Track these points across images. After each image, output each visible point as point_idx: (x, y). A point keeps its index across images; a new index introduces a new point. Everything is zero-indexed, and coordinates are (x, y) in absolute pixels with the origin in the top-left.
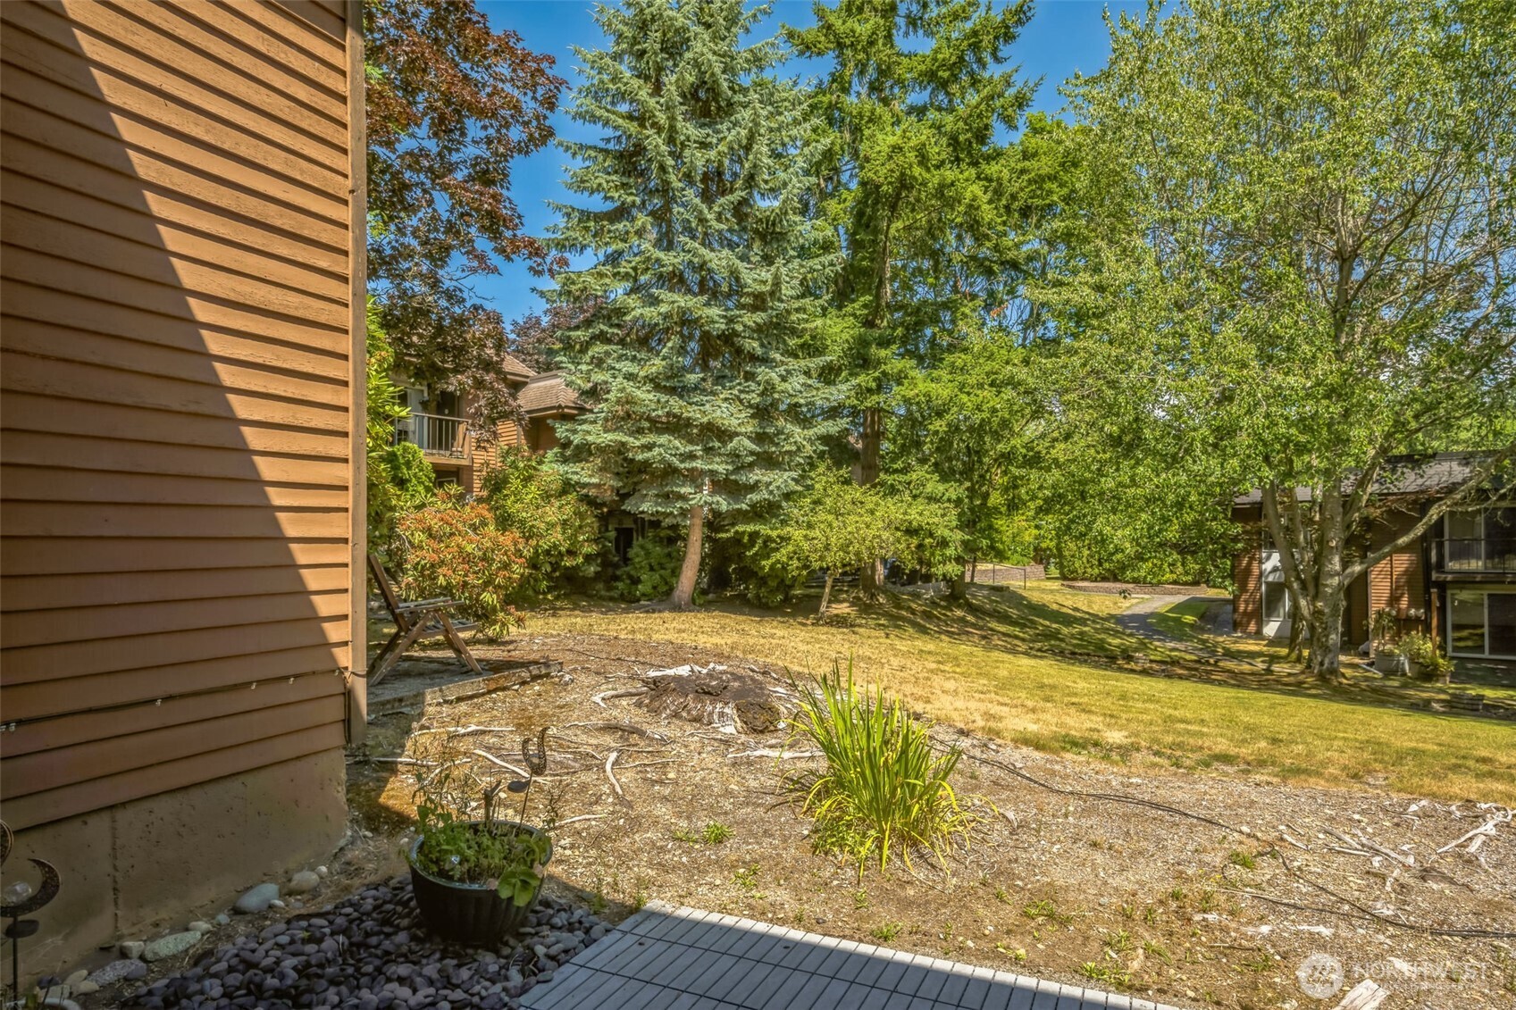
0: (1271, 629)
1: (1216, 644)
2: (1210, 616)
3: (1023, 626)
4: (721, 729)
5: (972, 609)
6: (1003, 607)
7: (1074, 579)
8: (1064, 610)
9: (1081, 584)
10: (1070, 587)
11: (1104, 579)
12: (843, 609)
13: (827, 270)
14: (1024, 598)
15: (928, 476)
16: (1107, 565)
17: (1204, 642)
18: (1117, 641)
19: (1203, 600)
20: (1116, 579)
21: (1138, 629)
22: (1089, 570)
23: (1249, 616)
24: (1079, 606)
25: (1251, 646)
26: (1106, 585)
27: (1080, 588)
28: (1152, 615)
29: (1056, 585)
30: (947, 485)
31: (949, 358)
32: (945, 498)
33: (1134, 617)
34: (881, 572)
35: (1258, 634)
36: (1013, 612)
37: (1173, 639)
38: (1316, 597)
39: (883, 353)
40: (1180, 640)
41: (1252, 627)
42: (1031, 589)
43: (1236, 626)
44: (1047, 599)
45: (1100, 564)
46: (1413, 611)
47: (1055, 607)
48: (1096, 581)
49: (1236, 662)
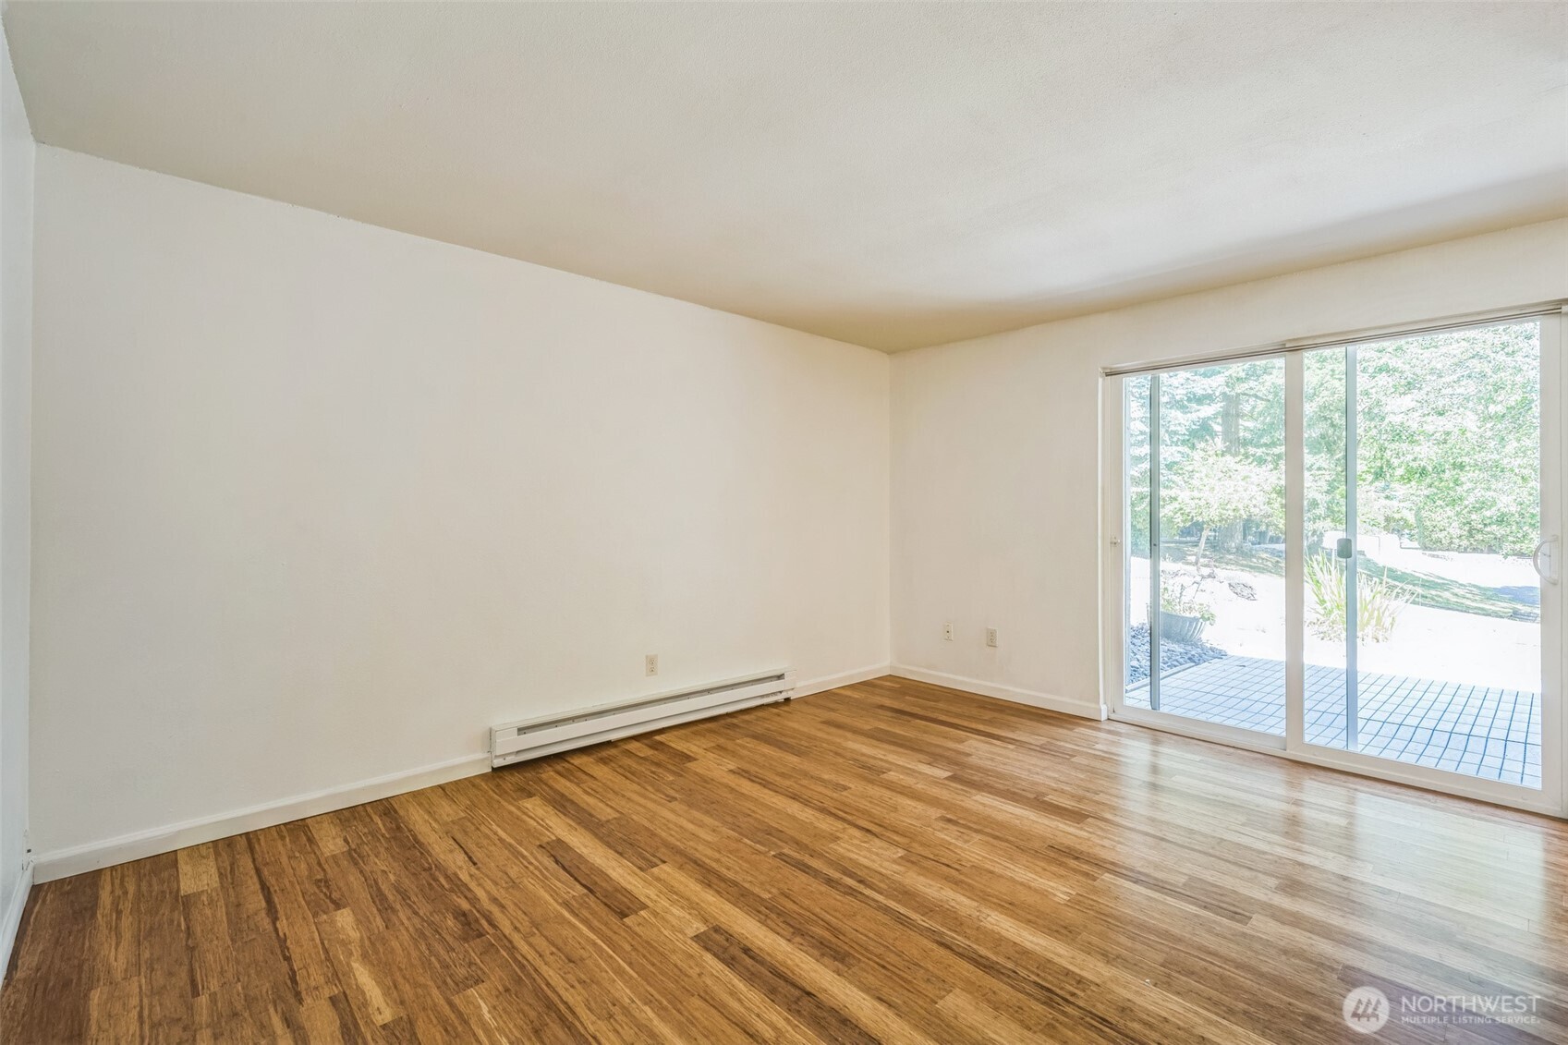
7: (1436, 549)
9: (1446, 554)
10: (1436, 557)
11: (1475, 550)
16: (1479, 536)
20: (1490, 551)
26: (1481, 556)
27: (1448, 559)
29: (1419, 555)
45: (1471, 535)
48: (1464, 552)
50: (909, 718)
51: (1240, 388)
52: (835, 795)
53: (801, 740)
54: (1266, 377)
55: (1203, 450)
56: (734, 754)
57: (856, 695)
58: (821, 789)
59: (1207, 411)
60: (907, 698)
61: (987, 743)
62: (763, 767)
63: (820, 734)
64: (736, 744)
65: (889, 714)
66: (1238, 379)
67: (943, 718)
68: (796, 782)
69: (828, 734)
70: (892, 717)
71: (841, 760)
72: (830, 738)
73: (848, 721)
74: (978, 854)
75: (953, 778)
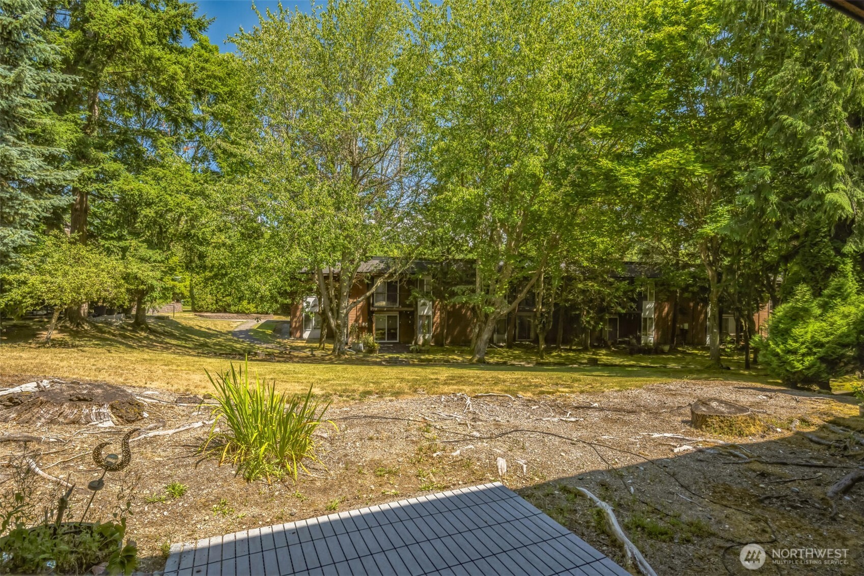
0: (306, 335)
1: (285, 344)
2: (279, 330)
3: (186, 340)
4: (100, 425)
5: (152, 331)
6: (168, 329)
7: (201, 312)
8: (203, 329)
9: (206, 314)
10: (201, 316)
11: (219, 311)
12: (55, 335)
13: (60, 85)
14: (178, 323)
15: (140, 244)
16: (220, 303)
17: (279, 343)
18: (238, 346)
19: (273, 322)
20: (225, 311)
21: (245, 338)
22: (210, 306)
23: (296, 329)
24: (210, 326)
25: (300, 344)
26: (221, 314)
27: (207, 317)
28: (250, 330)
29: (191, 315)
30: (154, 252)
31: (151, 169)
32: (152, 260)
33: (241, 332)
34: (85, 308)
35: (301, 338)
36: (176, 333)
37: (265, 342)
38: (337, 319)
39: (102, 155)
40: (268, 343)
41: (298, 334)
42: (178, 318)
43: (291, 334)
44: (191, 323)
45: (217, 303)
46: (364, 324)
47: (197, 328)
48: (214, 312)
49: (298, 352)
51: (92, 187)
54: (114, 182)
55: (56, 236)
59: (62, 201)
66: (89, 179)
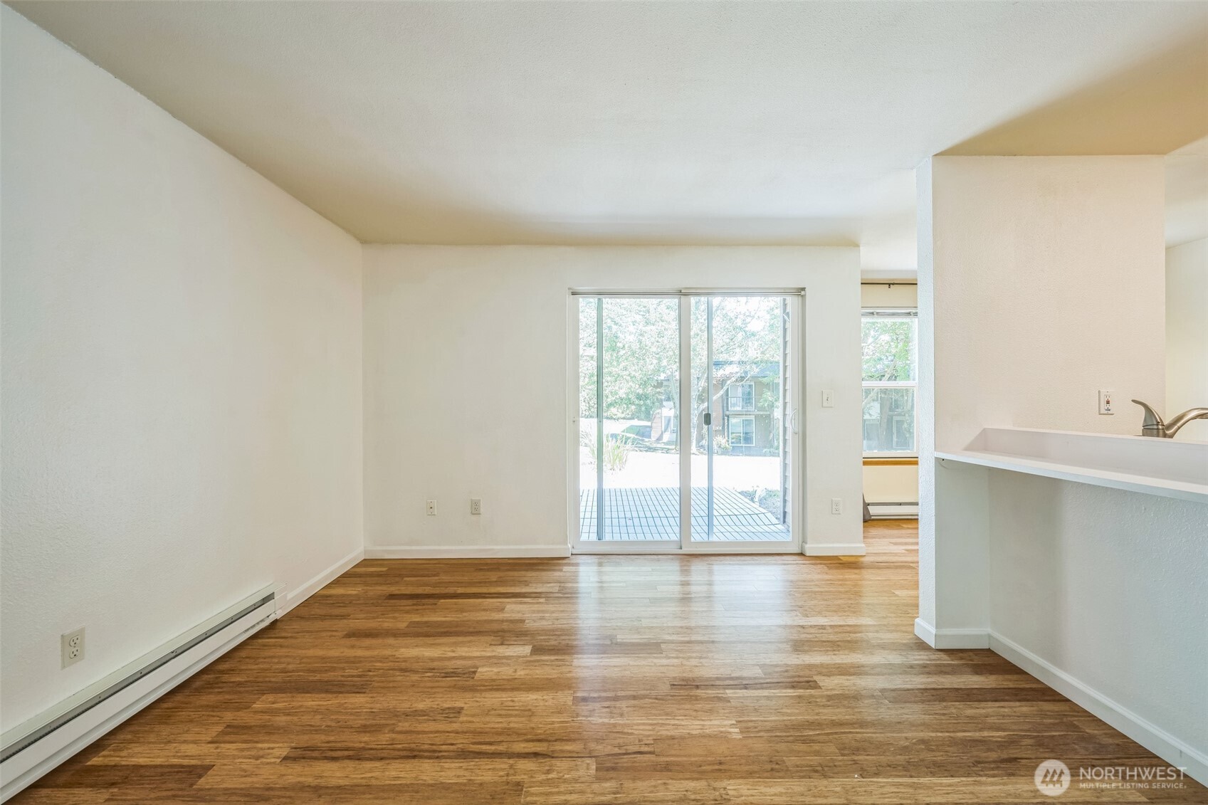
2: (641, 433)
25: (660, 445)
50: (432, 601)
52: (455, 726)
53: (343, 669)
56: (269, 730)
57: (352, 591)
58: (432, 726)
60: (405, 579)
61: (521, 603)
62: (329, 731)
63: (359, 653)
64: (256, 712)
65: (410, 602)
67: (460, 590)
68: (393, 731)
69: (368, 648)
70: (414, 605)
71: (415, 677)
72: (375, 653)
73: (372, 624)
74: (644, 724)
75: (537, 650)
